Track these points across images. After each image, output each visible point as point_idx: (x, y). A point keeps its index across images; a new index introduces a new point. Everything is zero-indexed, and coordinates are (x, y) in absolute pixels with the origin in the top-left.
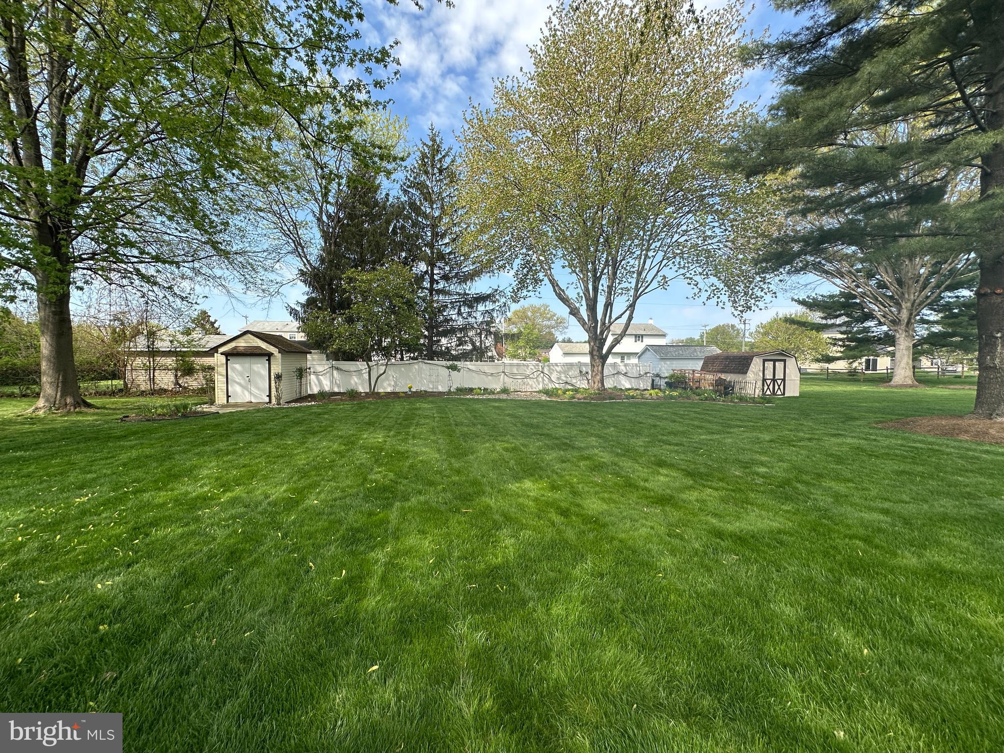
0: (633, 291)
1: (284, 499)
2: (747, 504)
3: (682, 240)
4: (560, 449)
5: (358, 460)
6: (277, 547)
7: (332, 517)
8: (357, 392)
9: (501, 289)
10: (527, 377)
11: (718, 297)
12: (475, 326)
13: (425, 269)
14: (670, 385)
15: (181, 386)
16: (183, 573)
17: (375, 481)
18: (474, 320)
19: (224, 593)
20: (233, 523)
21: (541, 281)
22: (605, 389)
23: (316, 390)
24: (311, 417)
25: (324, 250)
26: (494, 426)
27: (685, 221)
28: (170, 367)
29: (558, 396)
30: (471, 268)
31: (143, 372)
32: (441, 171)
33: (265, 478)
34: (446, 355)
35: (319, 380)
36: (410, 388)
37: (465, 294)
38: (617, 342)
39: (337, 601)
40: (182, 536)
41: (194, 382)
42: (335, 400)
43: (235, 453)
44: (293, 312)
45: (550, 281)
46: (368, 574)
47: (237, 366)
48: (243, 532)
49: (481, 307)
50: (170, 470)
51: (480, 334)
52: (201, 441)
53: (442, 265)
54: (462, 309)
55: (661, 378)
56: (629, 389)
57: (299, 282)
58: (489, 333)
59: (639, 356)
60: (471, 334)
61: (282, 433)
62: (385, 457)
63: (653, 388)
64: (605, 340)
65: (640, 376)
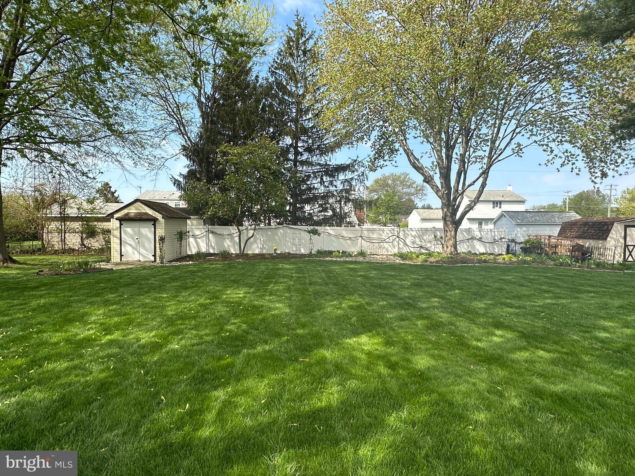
0: (486, 159)
1: (152, 343)
2: (577, 366)
3: (537, 107)
4: (402, 308)
5: (218, 312)
6: (138, 382)
7: (187, 360)
8: (228, 253)
9: (359, 160)
10: (384, 241)
11: (573, 164)
12: (335, 193)
13: (291, 142)
14: (525, 250)
15: (85, 246)
16: (62, 398)
17: (230, 331)
18: (334, 188)
19: (90, 416)
20: (108, 361)
21: (397, 151)
22: (458, 254)
23: (194, 251)
24: (186, 275)
25: (202, 128)
26: (345, 286)
27: (539, 89)
28: (77, 230)
29: (411, 259)
30: (332, 140)
31: (56, 234)
32: (305, 53)
33: (139, 325)
34: (308, 220)
35: (197, 243)
36: (275, 250)
37: (326, 165)
38: (470, 208)
39: (178, 429)
40: (67, 369)
41: (96, 243)
42: (209, 260)
43: (120, 303)
44: (176, 183)
45: (405, 150)
46: (207, 409)
47: (129, 230)
48: (114, 368)
49: (342, 177)
50: (66, 315)
51: (340, 201)
52: (95, 292)
53: (305, 138)
54: (324, 178)
55: (516, 243)
56: (483, 254)
57: (181, 156)
58: (348, 200)
59: (495, 221)
60: (331, 201)
61: (160, 288)
62: (242, 310)
63: (508, 252)
64: (459, 206)
65: (495, 241)
